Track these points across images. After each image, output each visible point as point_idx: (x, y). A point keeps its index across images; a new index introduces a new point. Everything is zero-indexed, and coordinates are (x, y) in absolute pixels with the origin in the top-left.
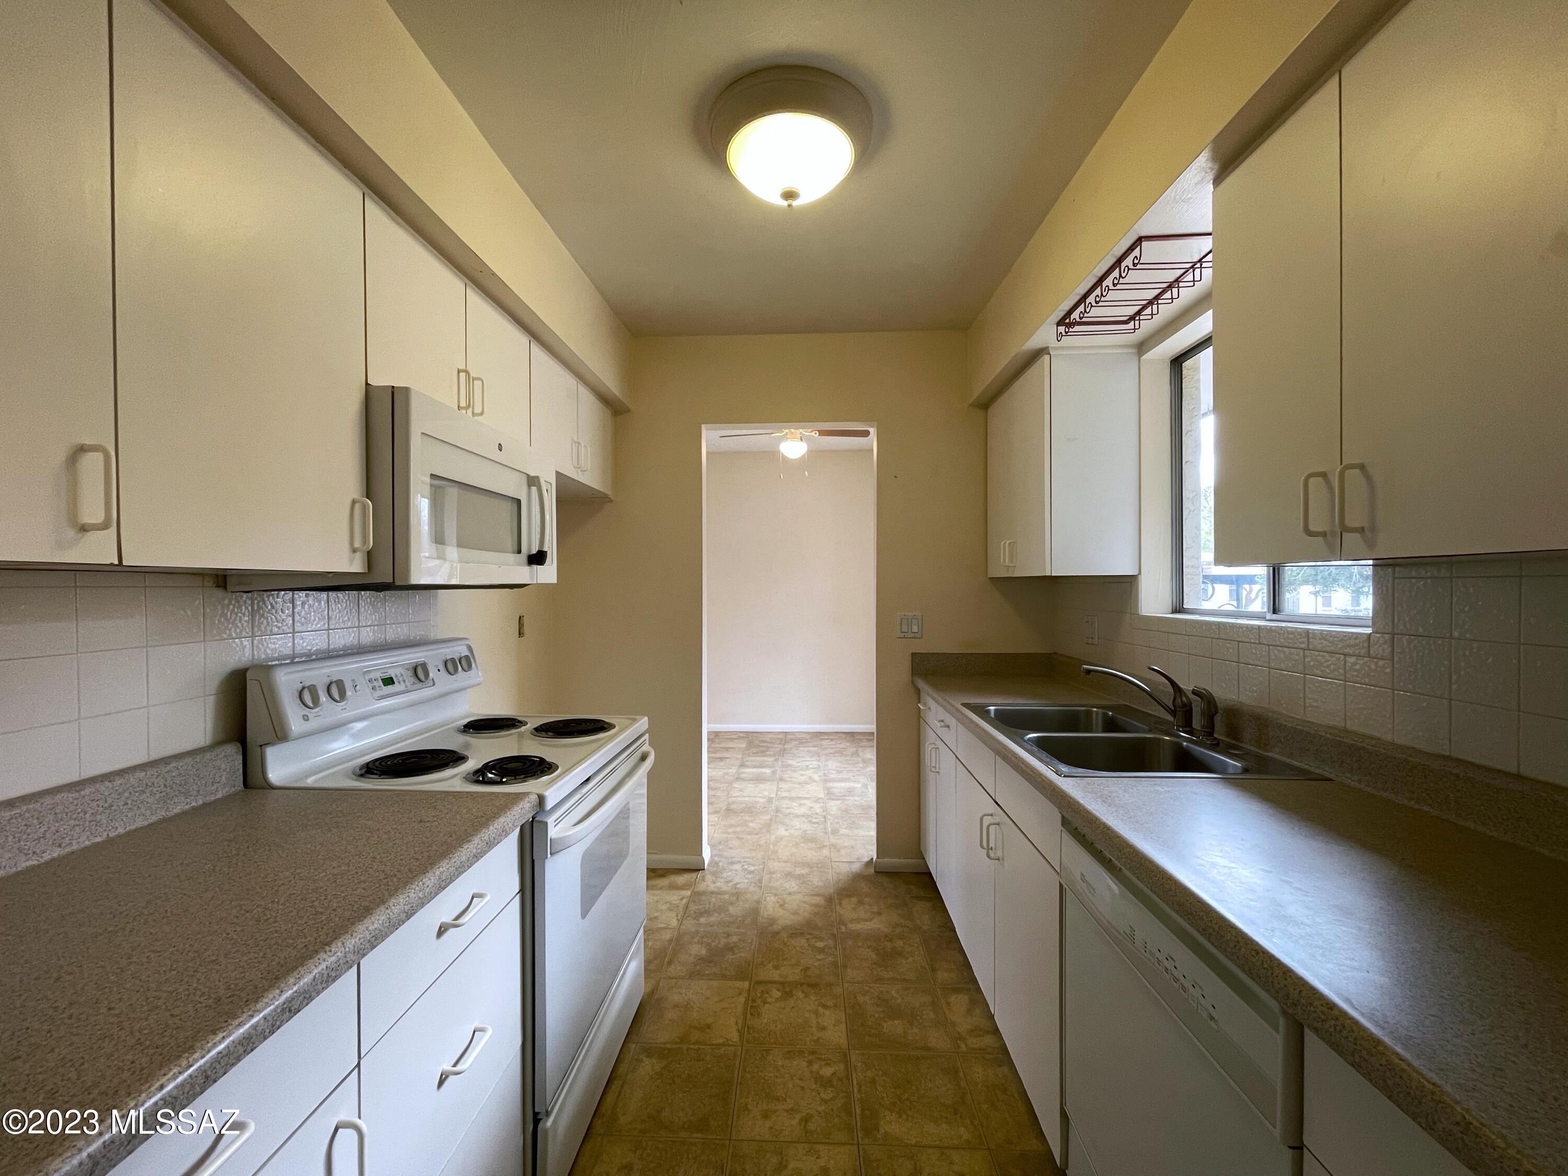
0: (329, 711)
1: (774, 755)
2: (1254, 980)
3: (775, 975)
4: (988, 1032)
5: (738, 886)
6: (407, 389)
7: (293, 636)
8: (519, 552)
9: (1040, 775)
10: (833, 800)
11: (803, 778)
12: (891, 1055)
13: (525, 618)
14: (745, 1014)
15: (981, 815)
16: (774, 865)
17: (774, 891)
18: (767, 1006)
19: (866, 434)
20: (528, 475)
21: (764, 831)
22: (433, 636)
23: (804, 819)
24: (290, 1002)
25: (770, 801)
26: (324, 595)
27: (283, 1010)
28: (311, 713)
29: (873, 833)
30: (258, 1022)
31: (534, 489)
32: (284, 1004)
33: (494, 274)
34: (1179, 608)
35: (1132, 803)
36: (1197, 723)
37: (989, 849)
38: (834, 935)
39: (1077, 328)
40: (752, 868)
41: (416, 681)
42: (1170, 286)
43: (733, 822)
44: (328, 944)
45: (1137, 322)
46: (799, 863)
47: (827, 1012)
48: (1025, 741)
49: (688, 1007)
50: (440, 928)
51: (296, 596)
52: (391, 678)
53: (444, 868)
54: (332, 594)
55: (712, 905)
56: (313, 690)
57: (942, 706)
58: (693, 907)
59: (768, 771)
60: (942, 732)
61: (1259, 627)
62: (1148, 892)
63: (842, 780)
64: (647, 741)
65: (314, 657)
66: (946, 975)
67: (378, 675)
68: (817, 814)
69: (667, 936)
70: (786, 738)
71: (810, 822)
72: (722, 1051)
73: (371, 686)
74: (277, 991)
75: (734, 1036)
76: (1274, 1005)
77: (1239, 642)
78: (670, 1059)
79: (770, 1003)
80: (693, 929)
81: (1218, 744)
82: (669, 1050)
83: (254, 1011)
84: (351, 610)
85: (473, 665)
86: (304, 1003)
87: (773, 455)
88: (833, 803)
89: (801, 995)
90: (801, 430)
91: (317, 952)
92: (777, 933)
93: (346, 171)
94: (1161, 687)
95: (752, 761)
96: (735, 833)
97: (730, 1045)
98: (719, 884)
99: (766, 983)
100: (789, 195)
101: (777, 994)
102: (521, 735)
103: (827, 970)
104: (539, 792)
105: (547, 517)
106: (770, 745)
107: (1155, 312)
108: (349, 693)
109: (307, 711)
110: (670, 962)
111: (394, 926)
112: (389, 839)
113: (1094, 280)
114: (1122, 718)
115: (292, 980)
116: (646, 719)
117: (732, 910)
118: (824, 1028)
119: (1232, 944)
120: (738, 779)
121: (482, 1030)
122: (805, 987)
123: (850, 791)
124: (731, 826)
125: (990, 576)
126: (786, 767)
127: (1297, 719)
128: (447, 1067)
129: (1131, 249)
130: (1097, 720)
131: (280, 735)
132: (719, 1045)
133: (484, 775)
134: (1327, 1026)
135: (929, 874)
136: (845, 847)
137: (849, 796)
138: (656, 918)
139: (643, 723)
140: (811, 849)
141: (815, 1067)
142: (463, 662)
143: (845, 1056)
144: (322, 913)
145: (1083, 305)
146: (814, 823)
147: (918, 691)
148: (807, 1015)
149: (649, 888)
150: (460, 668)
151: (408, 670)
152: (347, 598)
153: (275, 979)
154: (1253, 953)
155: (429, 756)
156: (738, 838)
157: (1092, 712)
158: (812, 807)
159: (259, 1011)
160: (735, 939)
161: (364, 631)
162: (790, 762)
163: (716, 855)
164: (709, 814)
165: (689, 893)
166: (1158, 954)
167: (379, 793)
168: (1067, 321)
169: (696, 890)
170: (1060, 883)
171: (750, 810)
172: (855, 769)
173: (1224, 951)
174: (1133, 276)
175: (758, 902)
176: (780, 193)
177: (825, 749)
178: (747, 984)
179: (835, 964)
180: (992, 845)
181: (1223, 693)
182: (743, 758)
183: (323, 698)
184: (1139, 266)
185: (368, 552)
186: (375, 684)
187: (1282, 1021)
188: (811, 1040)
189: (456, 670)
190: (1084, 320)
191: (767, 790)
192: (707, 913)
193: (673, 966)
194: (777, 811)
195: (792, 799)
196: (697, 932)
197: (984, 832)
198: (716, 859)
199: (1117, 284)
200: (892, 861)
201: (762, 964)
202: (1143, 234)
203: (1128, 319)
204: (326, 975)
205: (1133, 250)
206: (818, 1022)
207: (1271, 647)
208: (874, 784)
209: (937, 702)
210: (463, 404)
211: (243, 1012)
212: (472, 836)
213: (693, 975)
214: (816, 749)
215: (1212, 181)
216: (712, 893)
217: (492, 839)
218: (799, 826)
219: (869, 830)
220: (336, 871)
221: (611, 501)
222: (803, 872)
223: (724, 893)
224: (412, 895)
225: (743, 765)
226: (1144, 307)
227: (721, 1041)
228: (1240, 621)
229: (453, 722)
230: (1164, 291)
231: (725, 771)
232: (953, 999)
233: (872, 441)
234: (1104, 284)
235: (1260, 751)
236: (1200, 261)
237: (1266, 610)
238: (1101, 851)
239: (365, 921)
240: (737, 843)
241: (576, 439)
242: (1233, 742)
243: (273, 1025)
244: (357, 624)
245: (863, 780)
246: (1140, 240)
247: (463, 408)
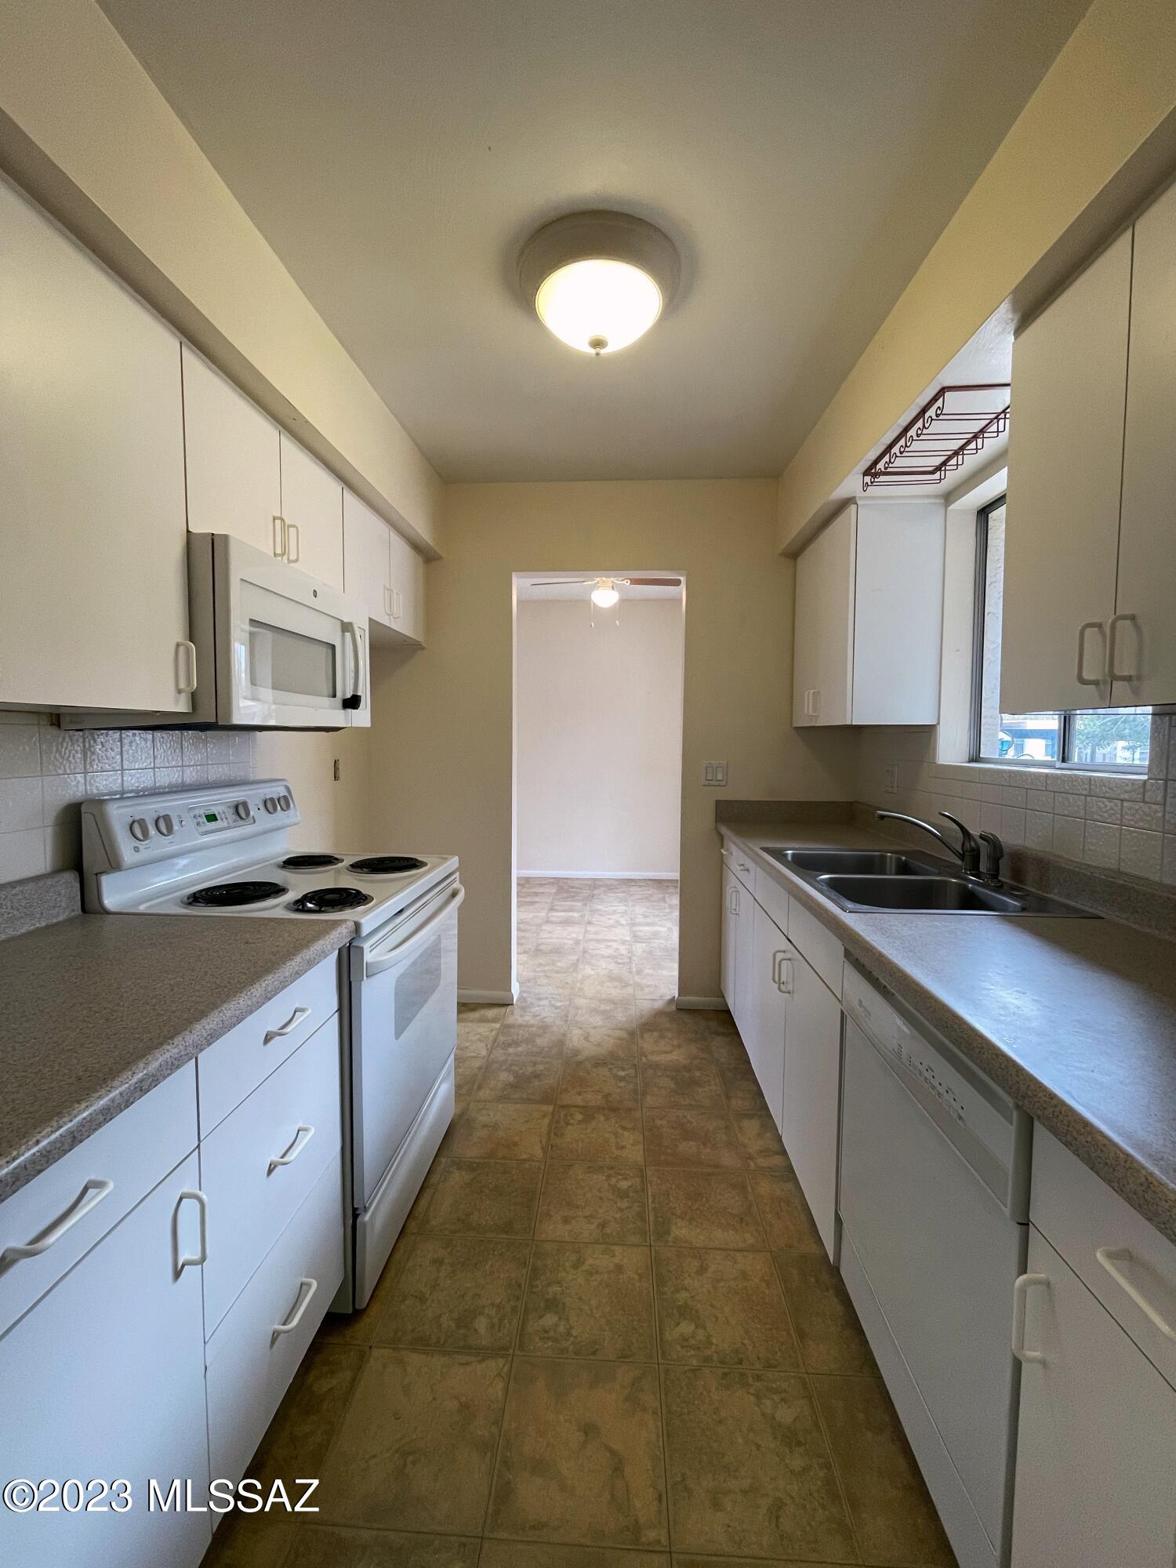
0: (158, 845)
1: (583, 900)
2: (993, 1079)
3: (579, 1100)
4: (777, 1153)
5: (546, 1020)
6: (226, 537)
7: (122, 774)
8: (334, 696)
9: (827, 911)
10: (638, 942)
11: (611, 922)
12: (684, 1171)
13: (340, 762)
14: (549, 1134)
15: (774, 951)
16: (580, 1001)
17: (580, 1025)
18: (570, 1127)
19: (677, 583)
20: (342, 621)
21: (571, 970)
22: (252, 777)
23: (610, 960)
24: (141, 1082)
25: (577, 942)
26: (149, 735)
27: (135, 1088)
28: (141, 845)
29: (676, 973)
30: (115, 1097)
31: (348, 635)
32: (136, 1083)
33: (307, 422)
34: (975, 758)
35: (909, 935)
36: (983, 867)
37: (780, 983)
38: (635, 1065)
39: (882, 478)
40: (559, 1004)
41: (238, 818)
42: (975, 437)
43: (542, 962)
44: (172, 1038)
45: (943, 472)
46: (604, 1000)
47: (626, 1133)
48: (817, 881)
49: (495, 1127)
50: (267, 1036)
51: (123, 736)
52: (214, 815)
53: (269, 981)
54: (158, 734)
55: (520, 1036)
56: (142, 823)
57: (744, 851)
58: (502, 1038)
59: (576, 915)
60: (742, 876)
61: (1047, 775)
62: (914, 1011)
63: (648, 924)
64: (458, 879)
65: (141, 794)
66: (740, 1102)
67: (202, 812)
68: (622, 955)
69: (477, 1064)
70: (595, 884)
71: (616, 962)
72: (527, 1166)
73: (195, 821)
74: (130, 1073)
75: (538, 1153)
76: (1009, 1101)
77: (1027, 789)
78: (479, 1172)
79: (572, 1124)
80: (502, 1058)
81: (1001, 887)
82: (478, 1163)
83: (111, 1087)
84: (175, 751)
85: (292, 805)
86: (153, 1085)
87: (584, 603)
88: (639, 945)
89: (602, 1118)
90: (612, 579)
91: (161, 1044)
92: (581, 1063)
93: (163, 320)
94: (954, 834)
95: (561, 906)
96: (544, 971)
97: (533, 1161)
98: (527, 1018)
99: (570, 1106)
100: (598, 344)
101: (579, 1117)
102: (338, 871)
103: (627, 1096)
104: (356, 919)
105: (361, 663)
106: (579, 891)
107: (960, 462)
108: (176, 828)
109: (137, 844)
110: (480, 1087)
111: (227, 1027)
112: (218, 957)
113: (900, 430)
114: (915, 863)
115: (141, 1065)
116: (456, 858)
117: (539, 1041)
118: (623, 1148)
119: (977, 1050)
120: (548, 922)
121: (306, 1130)
122: (606, 1112)
123: (656, 935)
124: (540, 965)
125: (796, 725)
126: (593, 911)
127: (1076, 862)
128: (276, 1158)
129: (935, 399)
130: (891, 866)
131: (114, 865)
132: (525, 1160)
133: (304, 905)
134: (1046, 1113)
135: (729, 1012)
136: (649, 986)
137: (654, 939)
138: (467, 1047)
139: (454, 862)
140: (615, 987)
141: (614, 1180)
142: (283, 802)
143: (641, 1170)
144: (162, 1015)
145: (888, 455)
146: (619, 964)
147: (721, 837)
148: (607, 1135)
149: (459, 1020)
150: (279, 808)
151: (229, 807)
152: (171, 738)
153: (127, 1063)
154: (994, 1056)
155: (252, 888)
156: (547, 976)
157: (886, 857)
158: (617, 949)
159: (116, 1088)
160: (541, 1067)
161: (188, 771)
162: (599, 907)
163: (524, 992)
164: (518, 953)
165: (498, 1026)
166: (920, 1067)
167: (207, 919)
168: (873, 471)
169: (505, 1023)
170: (842, 1010)
171: (557, 951)
172: (661, 914)
173: (971, 1057)
174: (936, 427)
175: (564, 1035)
176: (588, 341)
177: (631, 895)
178: (551, 1108)
179: (635, 1091)
180: (783, 979)
181: (1009, 838)
182: (552, 903)
183: (152, 831)
184: (941, 417)
185: (192, 693)
186: (199, 819)
187: (1015, 1115)
188: (610, 1157)
189: (275, 809)
190: (889, 470)
191: (575, 932)
192: (516, 1043)
193: (483, 1091)
194: (585, 952)
195: (598, 941)
196: (505, 1061)
197: (777, 967)
198: (525, 995)
199: (921, 434)
200: (693, 999)
201: (566, 1090)
202: (947, 384)
203: (935, 470)
204: (170, 1063)
205: (937, 400)
206: (618, 1142)
207: (1056, 794)
208: (677, 928)
209: (738, 846)
210: (279, 551)
211: (102, 1088)
212: (294, 955)
213: (500, 1099)
214: (624, 894)
215: (1012, 332)
216: (520, 1026)
217: (312, 959)
218: (604, 966)
219: (674, 972)
220: (172, 982)
221: (424, 648)
222: (608, 1008)
223: (532, 1026)
224: (241, 1002)
225: (552, 909)
226: (950, 458)
227: (525, 1157)
228: (1032, 770)
229: (272, 859)
230: (969, 442)
231: (536, 914)
232: (746, 1123)
233: (682, 590)
234: (909, 434)
235: (1040, 893)
236: (1004, 411)
237: (1055, 759)
238: (878, 979)
239: (202, 1021)
240: (545, 981)
241: (388, 586)
242: (1016, 884)
243: (127, 1102)
244: (180, 764)
245: (669, 924)
246: (943, 391)
247: (279, 555)
